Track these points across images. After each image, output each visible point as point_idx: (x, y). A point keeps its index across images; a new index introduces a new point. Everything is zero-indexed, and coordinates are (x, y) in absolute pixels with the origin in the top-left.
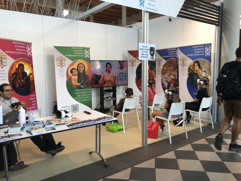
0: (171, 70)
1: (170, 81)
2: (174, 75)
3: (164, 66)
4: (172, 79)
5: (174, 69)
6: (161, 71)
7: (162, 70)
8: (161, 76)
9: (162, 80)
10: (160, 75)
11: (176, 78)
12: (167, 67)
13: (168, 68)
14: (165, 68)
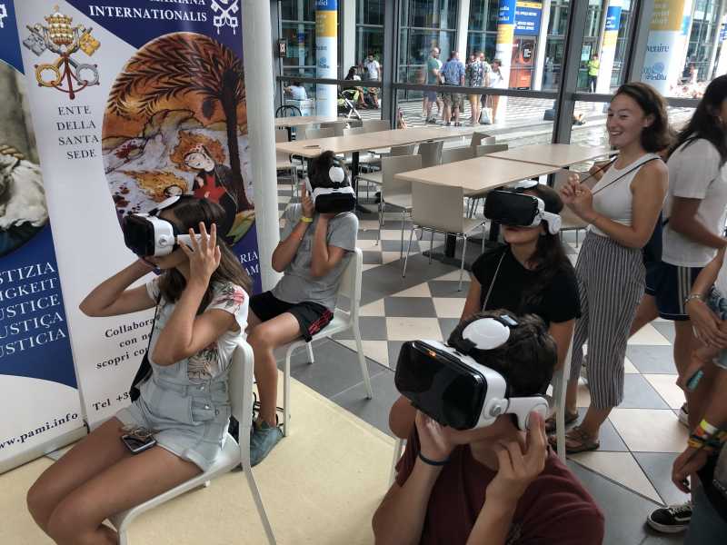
0: (189, 116)
1: (191, 193)
2: (208, 150)
3: (124, 87)
4: (202, 173)
5: (208, 110)
6: (99, 132)
7: (109, 124)
8: (109, 171)
9: (119, 200)
10: (100, 161)
11: (227, 164)
12: (153, 97)
13: (161, 105)
14: (132, 104)
